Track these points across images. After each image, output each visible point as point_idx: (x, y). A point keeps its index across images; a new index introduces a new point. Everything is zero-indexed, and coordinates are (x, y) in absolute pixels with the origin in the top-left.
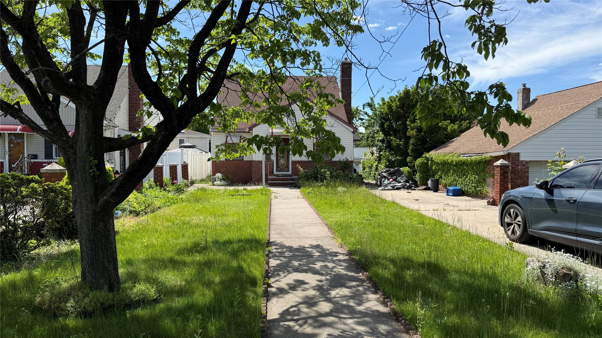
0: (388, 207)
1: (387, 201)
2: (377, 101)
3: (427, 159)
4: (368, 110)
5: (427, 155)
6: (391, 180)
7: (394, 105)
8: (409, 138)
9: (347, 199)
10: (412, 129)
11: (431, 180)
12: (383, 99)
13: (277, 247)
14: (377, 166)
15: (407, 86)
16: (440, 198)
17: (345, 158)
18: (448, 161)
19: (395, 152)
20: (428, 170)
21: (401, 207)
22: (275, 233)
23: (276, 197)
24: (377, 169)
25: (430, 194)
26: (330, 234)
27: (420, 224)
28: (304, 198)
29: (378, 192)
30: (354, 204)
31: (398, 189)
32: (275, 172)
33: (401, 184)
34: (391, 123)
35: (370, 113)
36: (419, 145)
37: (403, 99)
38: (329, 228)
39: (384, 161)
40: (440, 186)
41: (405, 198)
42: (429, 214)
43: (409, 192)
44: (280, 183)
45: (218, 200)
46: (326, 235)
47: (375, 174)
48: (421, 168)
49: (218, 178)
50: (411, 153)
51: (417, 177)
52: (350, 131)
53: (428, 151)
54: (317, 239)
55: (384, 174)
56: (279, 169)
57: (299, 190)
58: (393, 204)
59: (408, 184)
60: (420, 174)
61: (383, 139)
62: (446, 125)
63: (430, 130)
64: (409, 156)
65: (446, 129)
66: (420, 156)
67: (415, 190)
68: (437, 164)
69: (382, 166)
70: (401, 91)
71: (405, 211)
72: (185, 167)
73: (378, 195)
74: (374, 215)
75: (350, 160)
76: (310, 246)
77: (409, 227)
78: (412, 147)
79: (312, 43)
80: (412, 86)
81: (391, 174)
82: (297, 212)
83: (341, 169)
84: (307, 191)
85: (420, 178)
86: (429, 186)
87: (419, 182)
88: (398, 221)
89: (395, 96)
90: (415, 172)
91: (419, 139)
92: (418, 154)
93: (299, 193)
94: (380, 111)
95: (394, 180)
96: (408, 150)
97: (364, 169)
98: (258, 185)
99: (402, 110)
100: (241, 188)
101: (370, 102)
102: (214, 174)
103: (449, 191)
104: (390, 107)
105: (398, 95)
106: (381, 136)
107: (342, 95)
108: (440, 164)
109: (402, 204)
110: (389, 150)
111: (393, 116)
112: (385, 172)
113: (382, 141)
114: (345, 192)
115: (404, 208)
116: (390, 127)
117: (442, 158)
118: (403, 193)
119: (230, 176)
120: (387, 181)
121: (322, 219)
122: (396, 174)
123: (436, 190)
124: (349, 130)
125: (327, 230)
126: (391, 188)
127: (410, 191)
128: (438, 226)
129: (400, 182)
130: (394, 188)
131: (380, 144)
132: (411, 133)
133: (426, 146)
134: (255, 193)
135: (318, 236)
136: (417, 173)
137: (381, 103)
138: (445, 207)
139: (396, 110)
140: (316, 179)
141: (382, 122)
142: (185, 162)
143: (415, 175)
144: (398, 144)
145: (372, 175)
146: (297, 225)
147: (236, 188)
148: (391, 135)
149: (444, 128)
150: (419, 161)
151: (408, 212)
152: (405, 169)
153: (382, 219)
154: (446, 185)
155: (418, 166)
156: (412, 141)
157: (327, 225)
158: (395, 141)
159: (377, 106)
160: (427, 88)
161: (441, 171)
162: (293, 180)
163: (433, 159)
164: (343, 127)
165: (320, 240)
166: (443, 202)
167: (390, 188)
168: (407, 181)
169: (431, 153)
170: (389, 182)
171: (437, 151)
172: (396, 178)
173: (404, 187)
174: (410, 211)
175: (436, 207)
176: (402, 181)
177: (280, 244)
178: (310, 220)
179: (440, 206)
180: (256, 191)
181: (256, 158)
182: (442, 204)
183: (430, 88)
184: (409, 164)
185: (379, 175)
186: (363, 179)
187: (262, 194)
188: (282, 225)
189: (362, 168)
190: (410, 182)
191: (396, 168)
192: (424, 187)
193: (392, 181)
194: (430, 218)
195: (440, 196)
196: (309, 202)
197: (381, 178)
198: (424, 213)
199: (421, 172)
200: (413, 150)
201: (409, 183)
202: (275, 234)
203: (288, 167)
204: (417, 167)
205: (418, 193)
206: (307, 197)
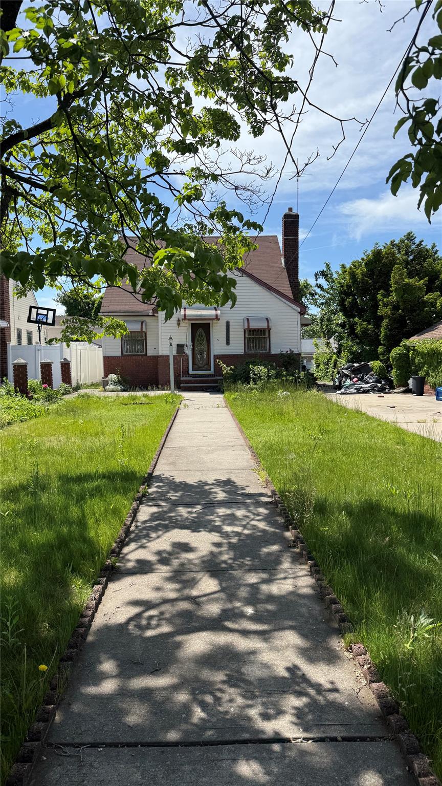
0: (348, 418)
1: (347, 409)
2: (335, 269)
3: (408, 348)
4: (322, 281)
5: (407, 342)
6: (355, 379)
7: (359, 272)
8: (381, 318)
9: (288, 407)
10: (385, 305)
11: (413, 378)
12: (343, 266)
13: (161, 484)
14: (336, 361)
15: (377, 244)
16: (426, 404)
17: (289, 350)
18: (438, 350)
19: (361, 341)
20: (409, 364)
21: (369, 418)
22: (166, 461)
23: (186, 407)
24: (335, 366)
25: (412, 398)
26: (253, 462)
27: (398, 444)
28: (226, 407)
29: (334, 397)
30: (297, 415)
31: (366, 392)
32: (191, 372)
33: (370, 385)
34: (356, 299)
35: (325, 285)
36: (395, 328)
37: (372, 263)
38: (253, 453)
39: (345, 354)
40: (426, 387)
41: (375, 405)
42: (413, 428)
43: (381, 397)
44: (196, 387)
45: (103, 411)
46: (245, 464)
47: (333, 372)
48: (399, 362)
49: (111, 381)
50: (384, 340)
51: (393, 375)
52: (296, 311)
53: (408, 338)
54: (230, 471)
55: (345, 371)
56: (196, 366)
57: (221, 396)
58: (357, 414)
59: (379, 385)
60: (397, 370)
61: (345, 322)
62: (434, 299)
63: (411, 306)
64: (381, 344)
65: (433, 305)
66: (397, 344)
67: (391, 393)
68: (423, 355)
69: (343, 362)
70: (369, 252)
71: (375, 424)
72: (66, 367)
73: (334, 400)
74: (327, 432)
75: (296, 352)
76: (214, 482)
77: (380, 451)
78: (385, 332)
79: (213, 142)
80: (385, 245)
81: (355, 371)
82: (210, 427)
83: (283, 364)
84: (233, 396)
85: (397, 376)
86: (411, 387)
87: (395, 382)
88: (363, 440)
89: (360, 260)
90: (389, 367)
91: (395, 320)
92: (393, 341)
93: (222, 400)
94: (339, 282)
95: (360, 379)
96: (379, 336)
97: (318, 366)
98: (163, 389)
99: (371, 279)
100: (140, 394)
101: (325, 270)
102: (106, 375)
103: (439, 395)
104: (353, 275)
105: (365, 258)
106: (340, 318)
107: (285, 261)
108: (425, 355)
109: (370, 414)
110: (352, 338)
111: (357, 288)
112: (346, 369)
113: (343, 325)
114: (286, 398)
115: (374, 419)
116: (354, 304)
117: (429, 346)
118: (373, 397)
119: (129, 378)
120: (349, 380)
121: (245, 438)
122: (362, 371)
123: (420, 393)
124: (294, 309)
125: (250, 457)
126: (355, 391)
127: (382, 394)
128: (428, 447)
129: (367, 383)
130: (359, 391)
131: (339, 329)
132: (383, 311)
133: (405, 330)
134: (157, 401)
135: (233, 467)
136: (392, 369)
137: (341, 272)
138: (436, 418)
139: (362, 279)
140: (247, 380)
141: (342, 298)
142: (65, 359)
143: (389, 372)
144: (365, 328)
145: (329, 374)
146: (204, 448)
147: (133, 393)
148: (354, 317)
149: (432, 303)
150: (395, 351)
151: (379, 425)
152: (375, 364)
153: (338, 437)
154: (435, 385)
155: (395, 358)
156: (385, 322)
157: (250, 448)
158: (361, 325)
159: (335, 276)
160: (406, 247)
161: (428, 364)
162: (216, 382)
163: (416, 348)
164: (285, 305)
165: (235, 474)
166: (432, 410)
167: (353, 390)
168: (378, 381)
169: (412, 339)
170: (352, 382)
171: (422, 337)
172: (363, 377)
173: (373, 389)
174: (382, 424)
175: (422, 417)
176: (371, 381)
177: (168, 479)
178: (227, 440)
179: (429, 417)
180: (159, 397)
181: (163, 352)
182: (431, 413)
183: (410, 246)
184: (380, 357)
185: (338, 373)
186: (316, 379)
187: (167, 402)
188: (181, 448)
189: (315, 366)
190: (383, 383)
191: (363, 363)
192: (402, 389)
193: (356, 381)
194: (414, 435)
195: (426, 401)
196: (232, 412)
197: (340, 376)
198: (404, 426)
199: (399, 368)
200: (386, 336)
201: (381, 383)
202: (165, 464)
203: (208, 363)
204: (393, 360)
205: (395, 398)
206: (231, 405)
